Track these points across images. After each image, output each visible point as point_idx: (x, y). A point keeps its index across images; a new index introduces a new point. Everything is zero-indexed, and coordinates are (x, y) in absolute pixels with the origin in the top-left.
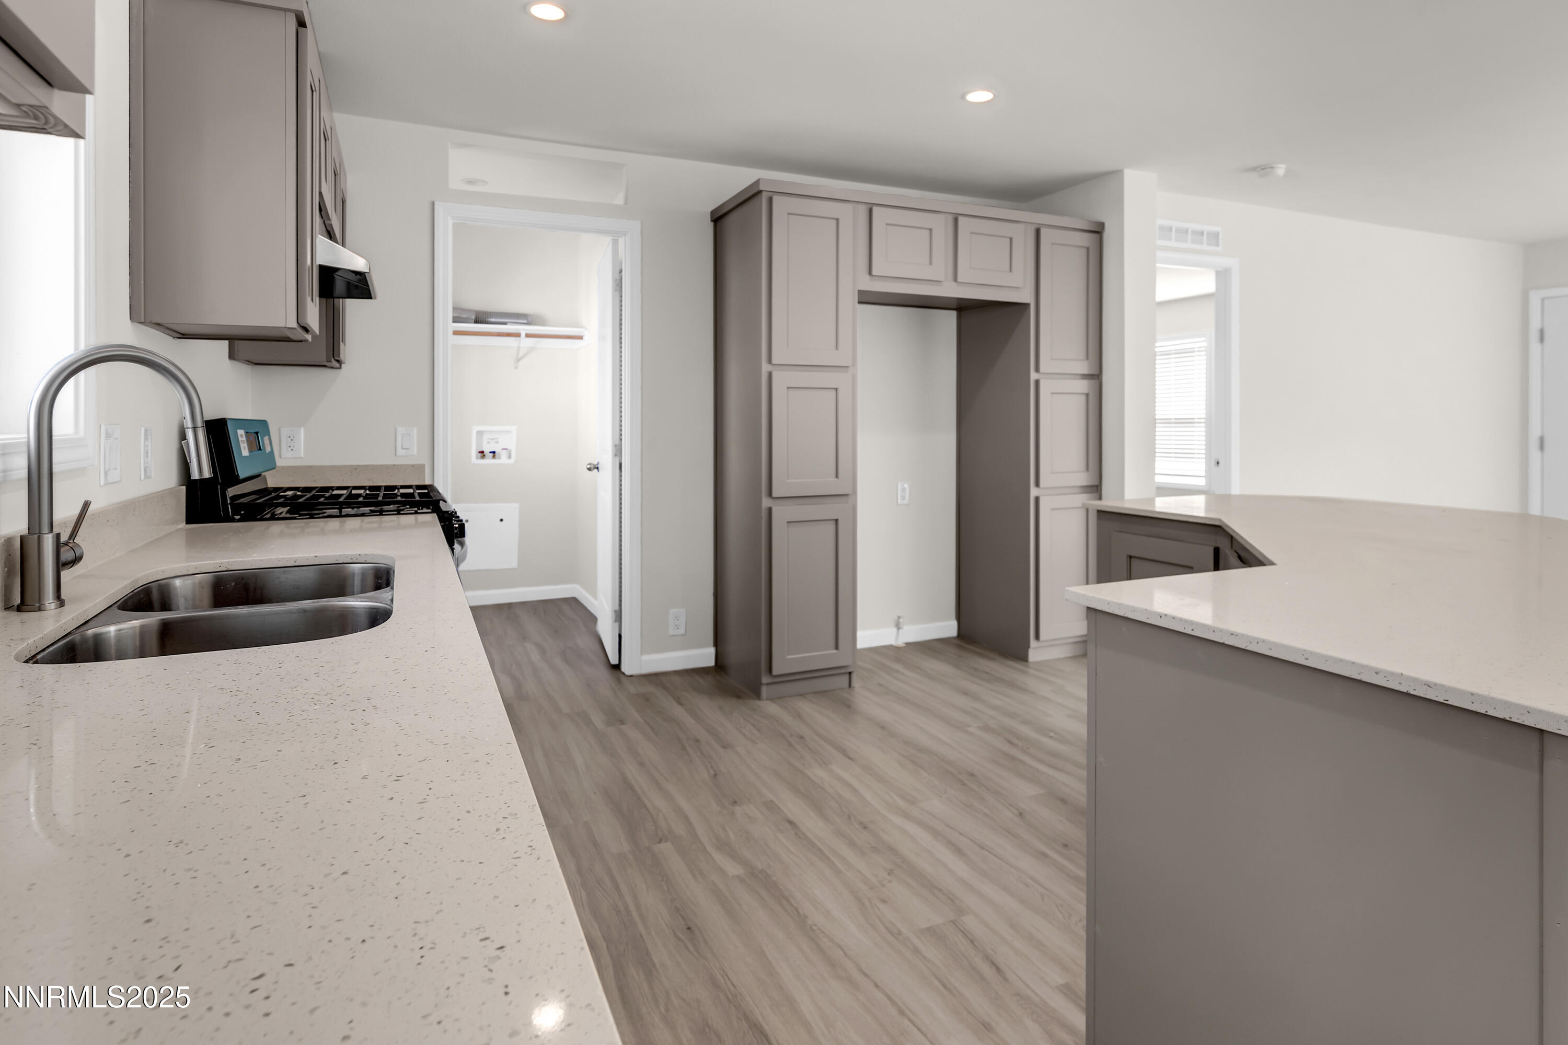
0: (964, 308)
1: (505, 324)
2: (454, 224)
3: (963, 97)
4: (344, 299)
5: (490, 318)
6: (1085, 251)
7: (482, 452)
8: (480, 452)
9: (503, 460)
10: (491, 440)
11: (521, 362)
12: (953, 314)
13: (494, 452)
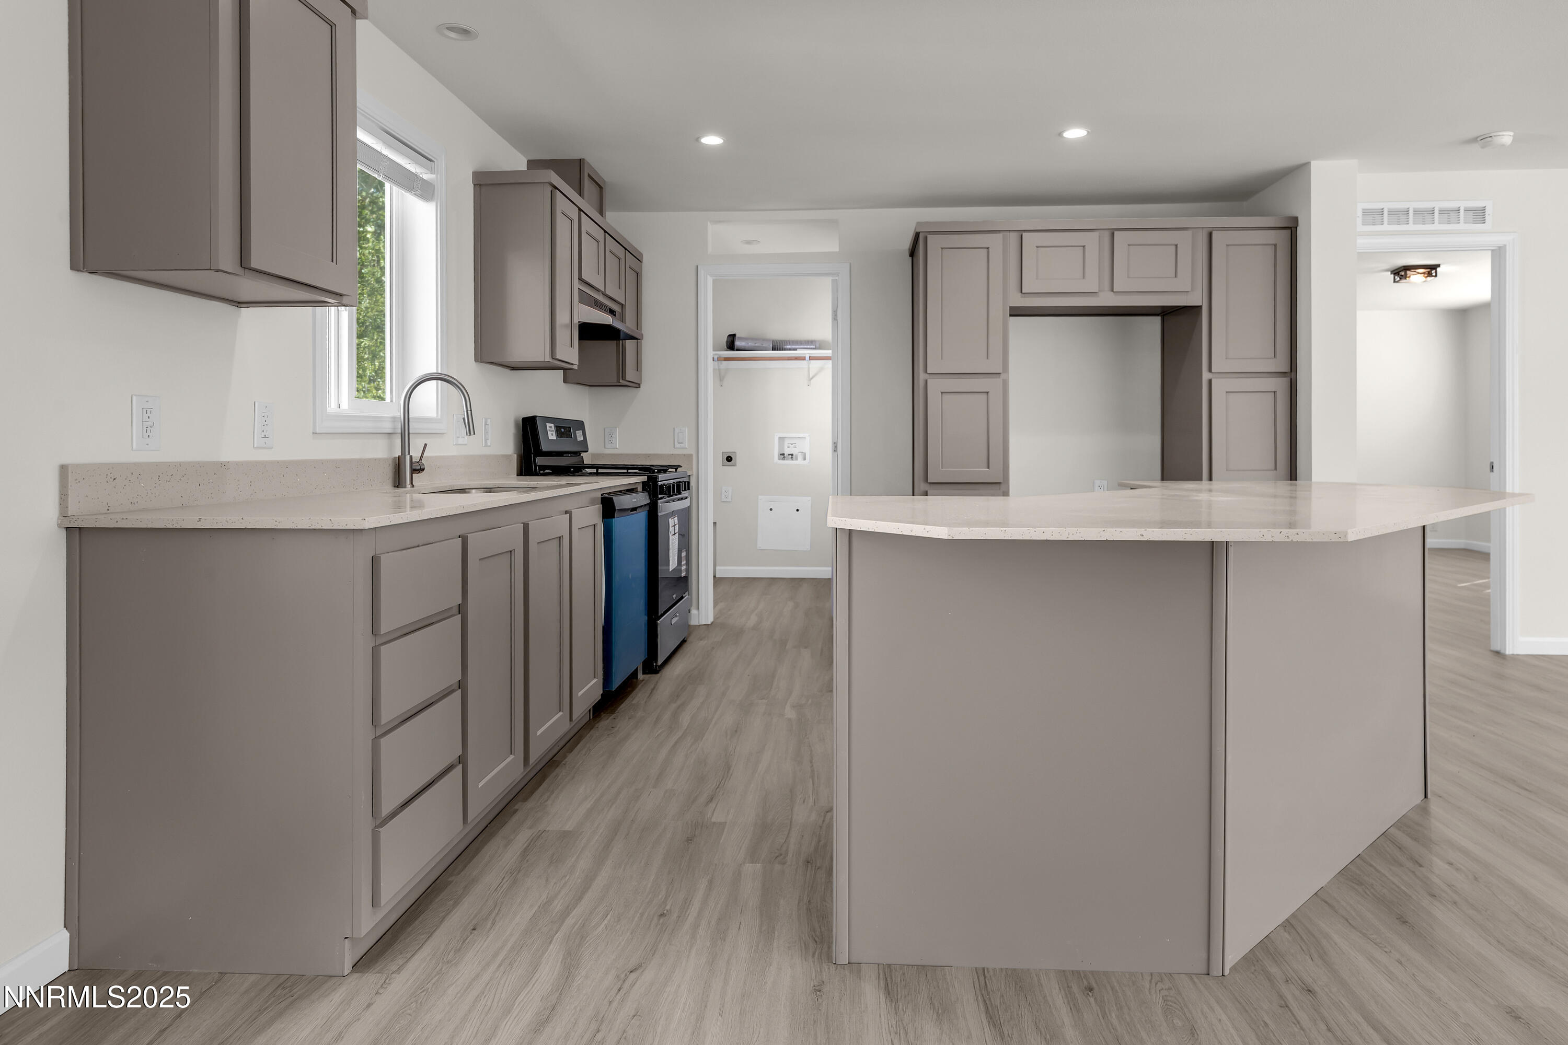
0: (1167, 313)
1: (796, 349)
2: (714, 280)
3: (1060, 134)
4: (623, 341)
5: (786, 345)
6: (1272, 249)
7: (783, 454)
8: (781, 455)
9: (800, 461)
10: (790, 445)
11: (811, 381)
12: (1158, 319)
13: (792, 455)
